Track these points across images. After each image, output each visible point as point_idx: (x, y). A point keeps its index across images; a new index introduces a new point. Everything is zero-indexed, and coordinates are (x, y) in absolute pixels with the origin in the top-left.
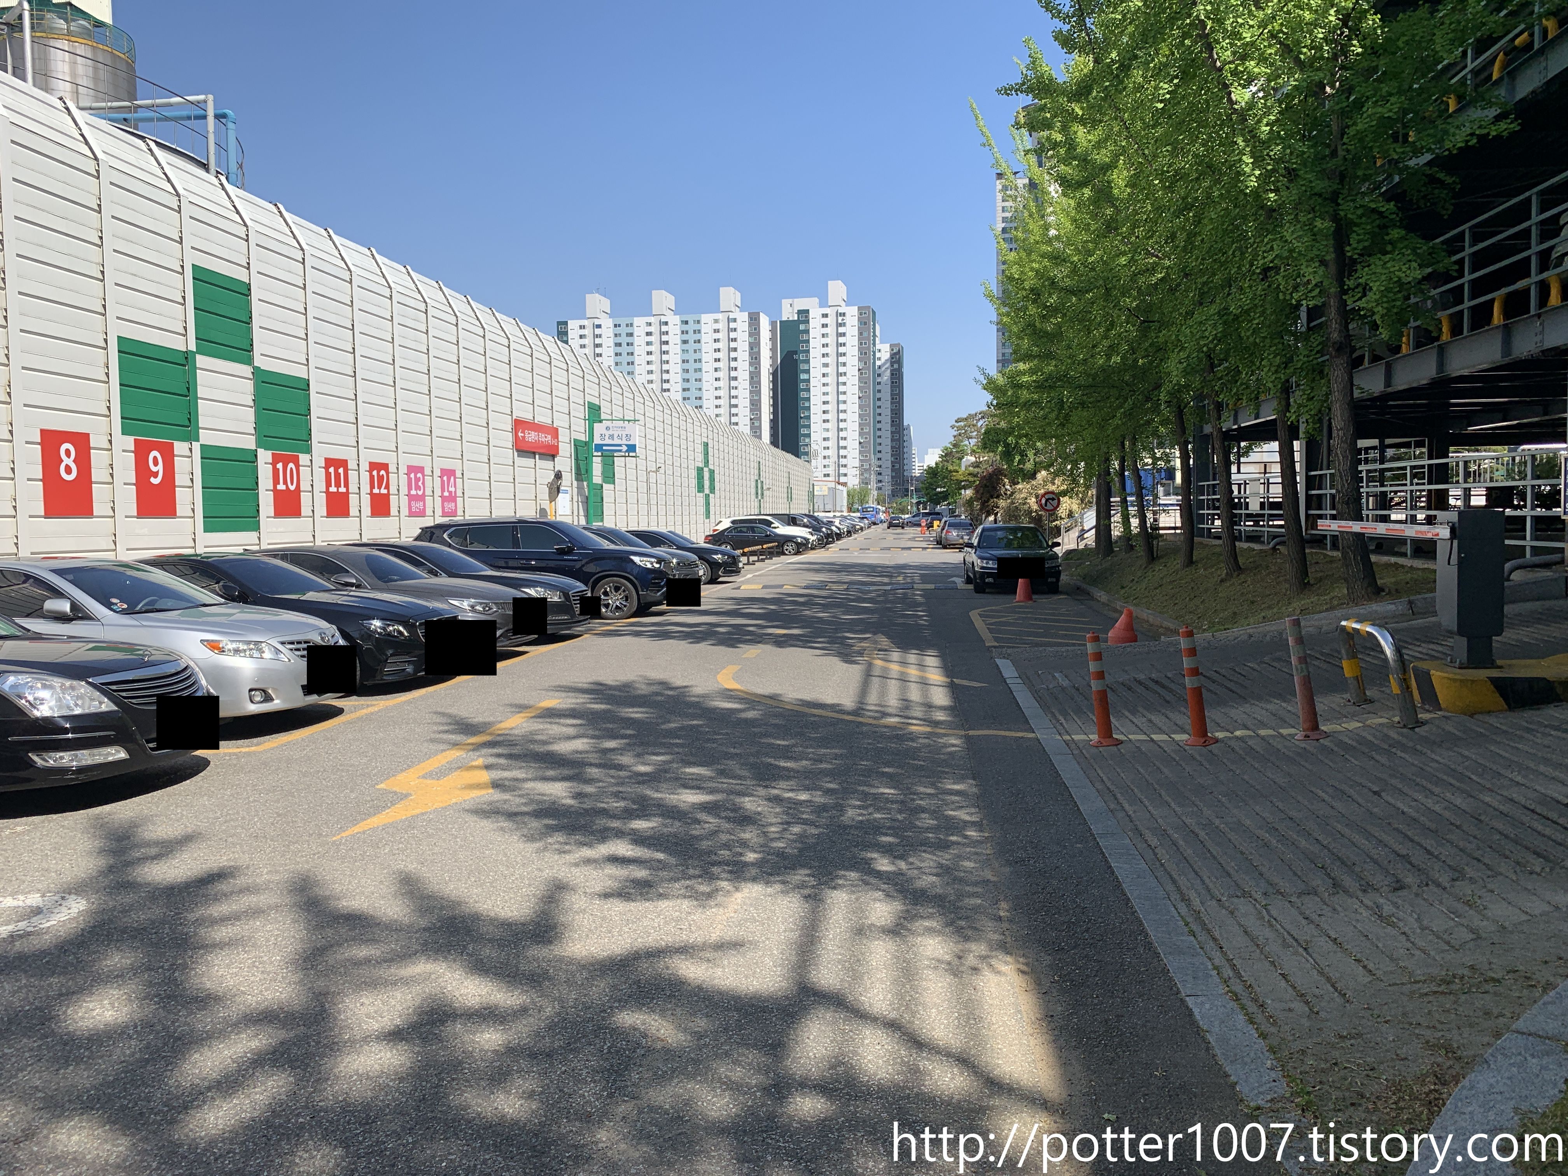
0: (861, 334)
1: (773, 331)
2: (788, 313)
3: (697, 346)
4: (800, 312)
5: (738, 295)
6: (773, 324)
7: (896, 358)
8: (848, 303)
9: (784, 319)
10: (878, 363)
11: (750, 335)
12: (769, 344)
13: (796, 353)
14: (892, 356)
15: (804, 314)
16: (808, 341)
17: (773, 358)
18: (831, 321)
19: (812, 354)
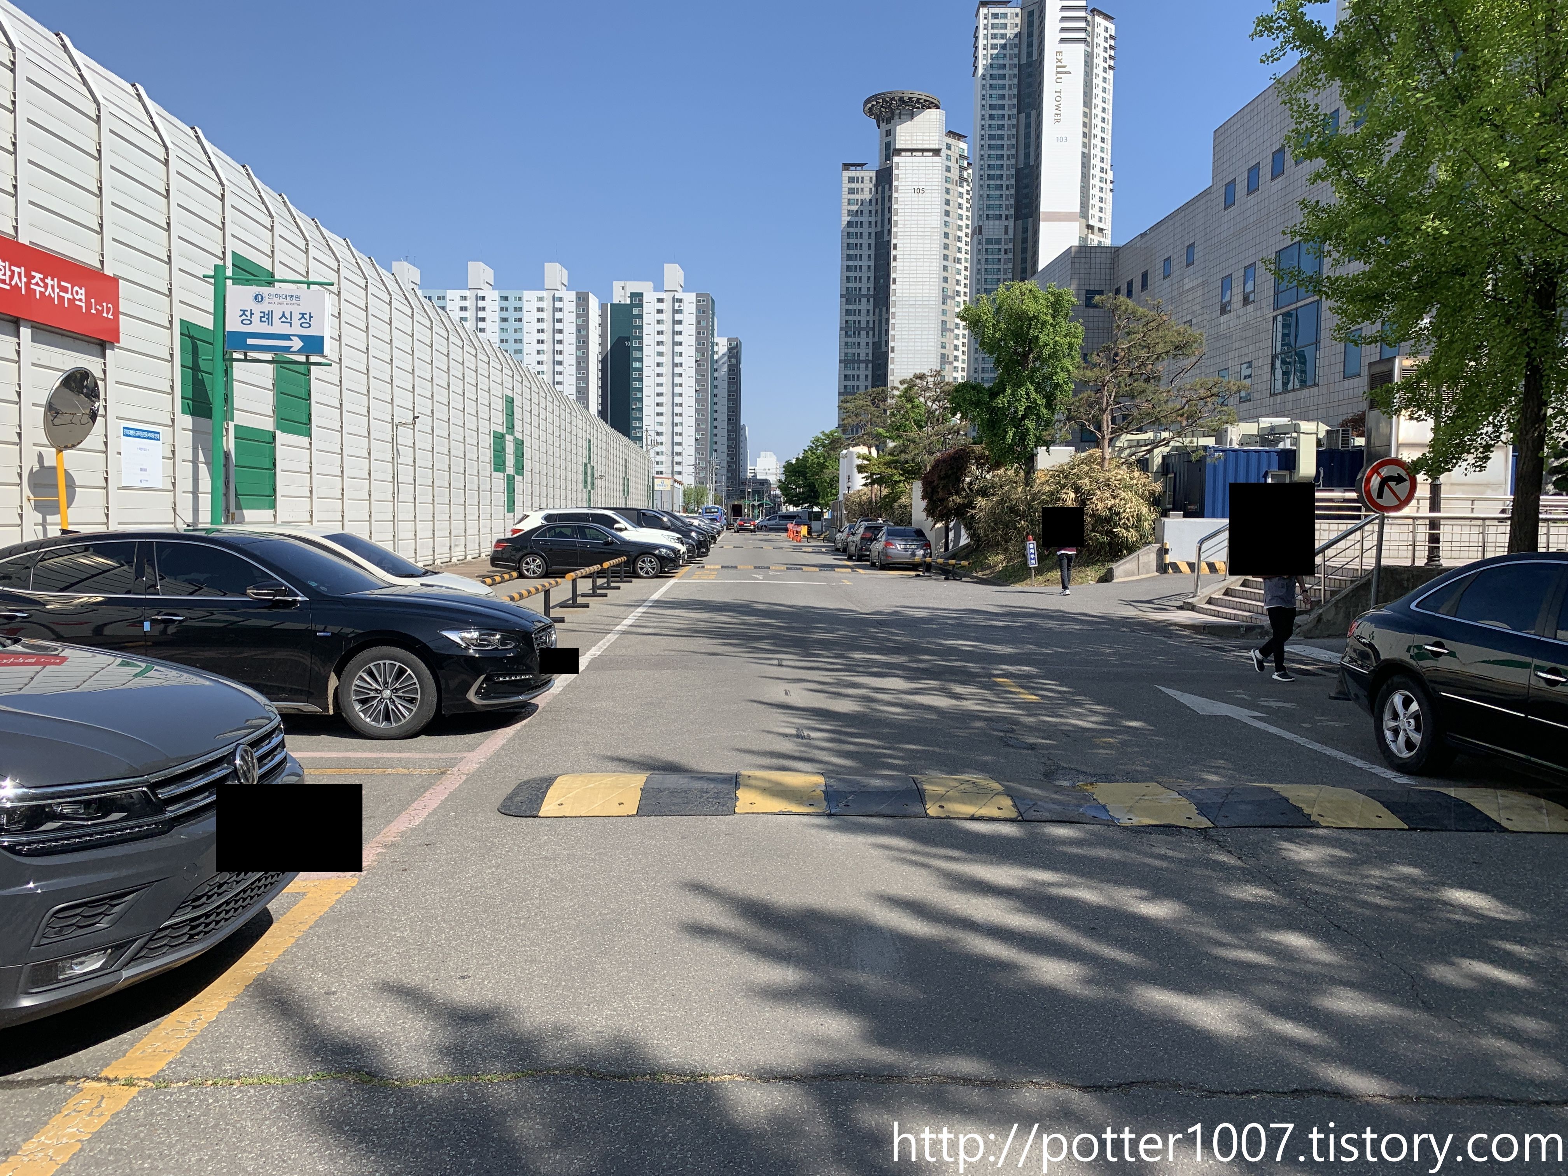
0: (698, 323)
1: (603, 316)
2: (620, 295)
3: (517, 325)
4: (633, 295)
5: (565, 272)
6: (603, 307)
7: (734, 352)
8: (685, 289)
9: (616, 301)
10: (716, 357)
11: (578, 316)
12: (598, 331)
13: (628, 339)
14: (730, 350)
15: (637, 297)
16: (641, 327)
17: (603, 344)
18: (666, 306)
19: (645, 342)
